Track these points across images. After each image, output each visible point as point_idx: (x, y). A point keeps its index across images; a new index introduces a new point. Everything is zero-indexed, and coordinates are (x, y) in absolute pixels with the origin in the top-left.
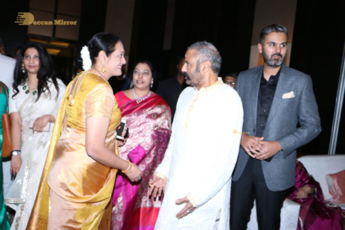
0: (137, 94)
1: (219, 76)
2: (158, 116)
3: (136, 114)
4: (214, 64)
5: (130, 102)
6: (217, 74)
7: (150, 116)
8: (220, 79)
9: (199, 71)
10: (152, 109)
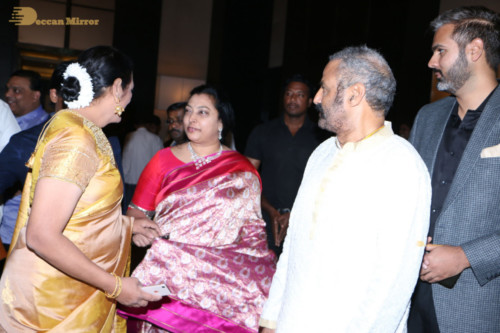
0: (195, 152)
1: (387, 118)
2: (238, 192)
3: (195, 189)
4: (373, 92)
5: (182, 167)
6: (380, 114)
7: (222, 194)
8: (388, 124)
9: (341, 102)
10: (226, 180)
